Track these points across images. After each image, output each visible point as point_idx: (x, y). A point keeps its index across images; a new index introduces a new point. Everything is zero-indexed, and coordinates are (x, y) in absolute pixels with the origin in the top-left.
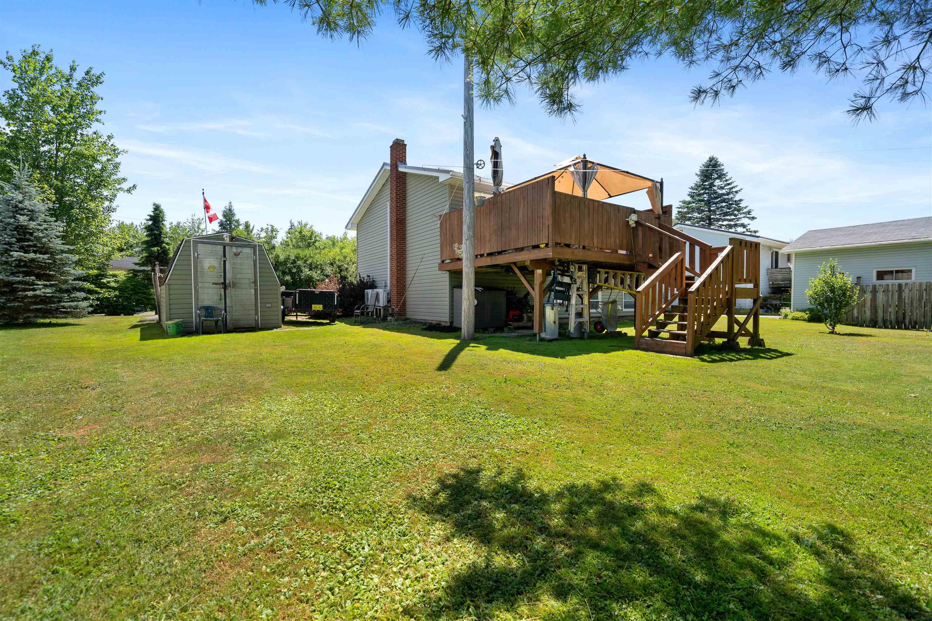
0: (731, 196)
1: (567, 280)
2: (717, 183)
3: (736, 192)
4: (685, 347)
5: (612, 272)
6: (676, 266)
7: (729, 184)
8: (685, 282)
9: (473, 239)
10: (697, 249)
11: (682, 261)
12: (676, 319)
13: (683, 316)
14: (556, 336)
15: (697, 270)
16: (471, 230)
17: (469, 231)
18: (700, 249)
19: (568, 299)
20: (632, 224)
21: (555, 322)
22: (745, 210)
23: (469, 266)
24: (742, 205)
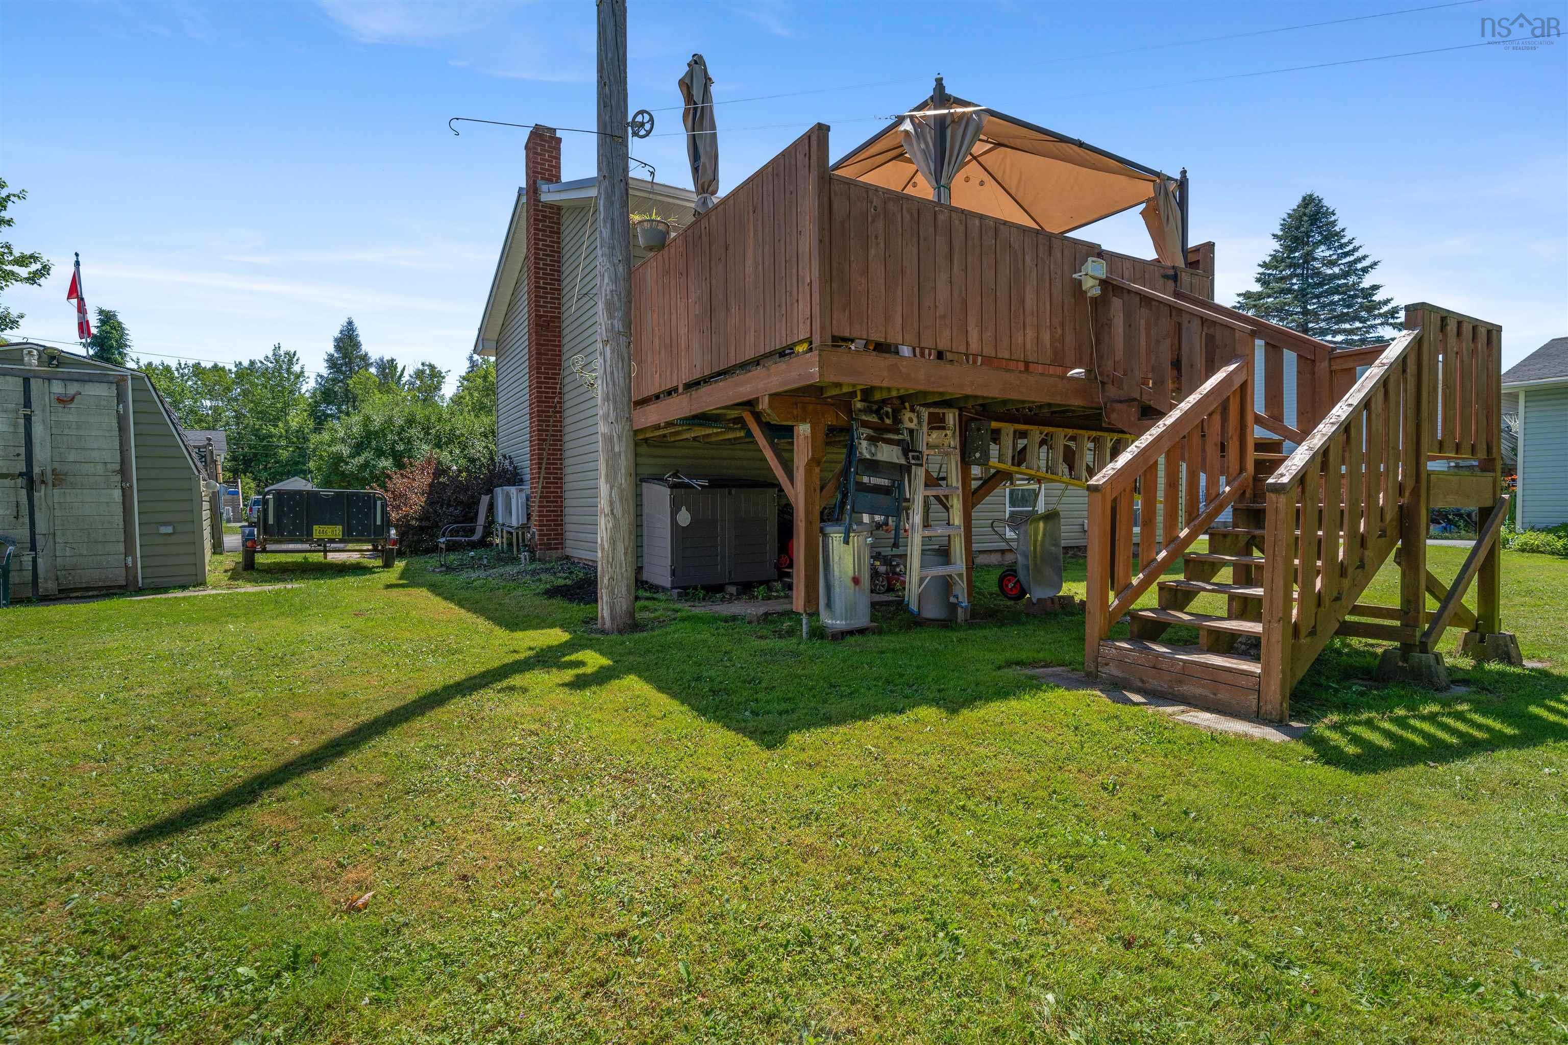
0: (1352, 279)
1: (889, 454)
2: (1322, 252)
3: (1365, 270)
4: (1258, 685)
5: (1036, 433)
6: (1224, 408)
7: (1346, 254)
8: (1252, 455)
9: (623, 340)
10: (1290, 358)
11: (1244, 389)
12: (1225, 575)
13: (1248, 568)
14: (862, 619)
15: (1291, 421)
16: (618, 314)
17: (611, 316)
18: (1300, 357)
19: (900, 508)
20: (1092, 288)
21: (856, 581)
22: (1385, 309)
23: (612, 417)
24: (1378, 297)
